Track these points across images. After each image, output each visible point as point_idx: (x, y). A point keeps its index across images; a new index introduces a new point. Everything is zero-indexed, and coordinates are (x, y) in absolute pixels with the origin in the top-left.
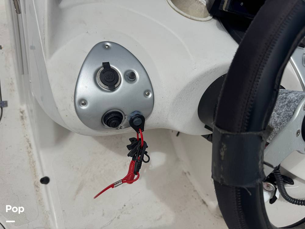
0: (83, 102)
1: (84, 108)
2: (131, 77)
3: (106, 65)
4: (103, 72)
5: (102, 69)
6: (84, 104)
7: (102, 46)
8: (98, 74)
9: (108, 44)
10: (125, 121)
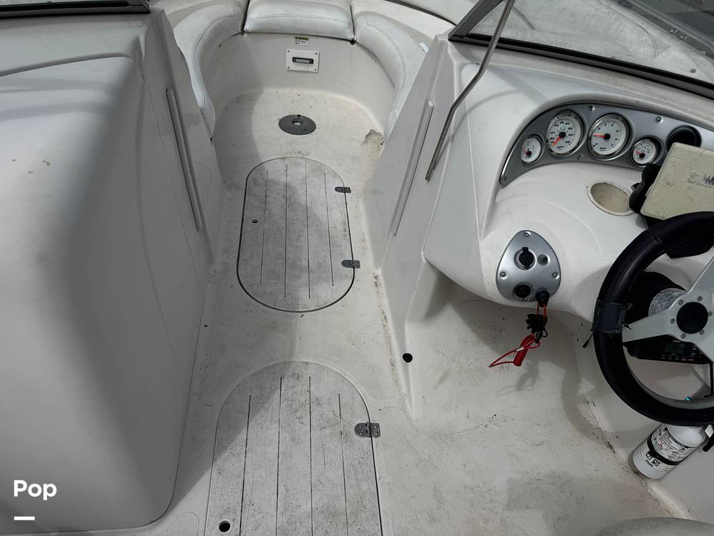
0: (503, 274)
1: (504, 278)
2: (543, 260)
3: (525, 250)
4: (522, 255)
5: (522, 252)
6: (504, 276)
7: (523, 234)
8: (518, 256)
9: (529, 233)
10: (532, 295)
